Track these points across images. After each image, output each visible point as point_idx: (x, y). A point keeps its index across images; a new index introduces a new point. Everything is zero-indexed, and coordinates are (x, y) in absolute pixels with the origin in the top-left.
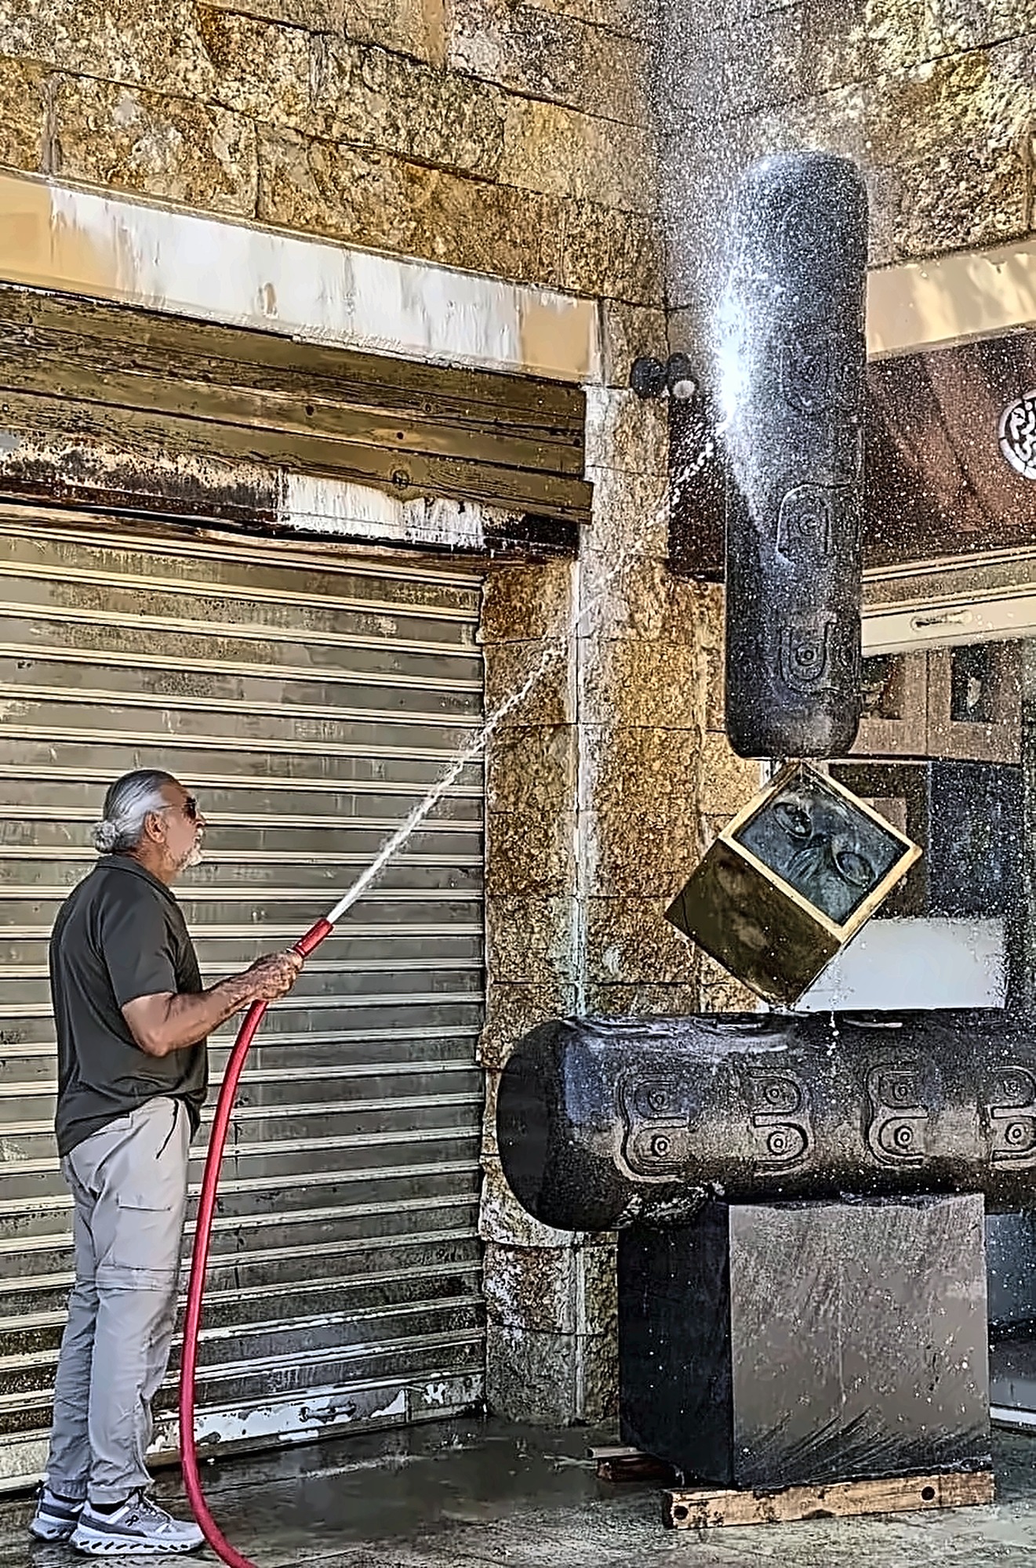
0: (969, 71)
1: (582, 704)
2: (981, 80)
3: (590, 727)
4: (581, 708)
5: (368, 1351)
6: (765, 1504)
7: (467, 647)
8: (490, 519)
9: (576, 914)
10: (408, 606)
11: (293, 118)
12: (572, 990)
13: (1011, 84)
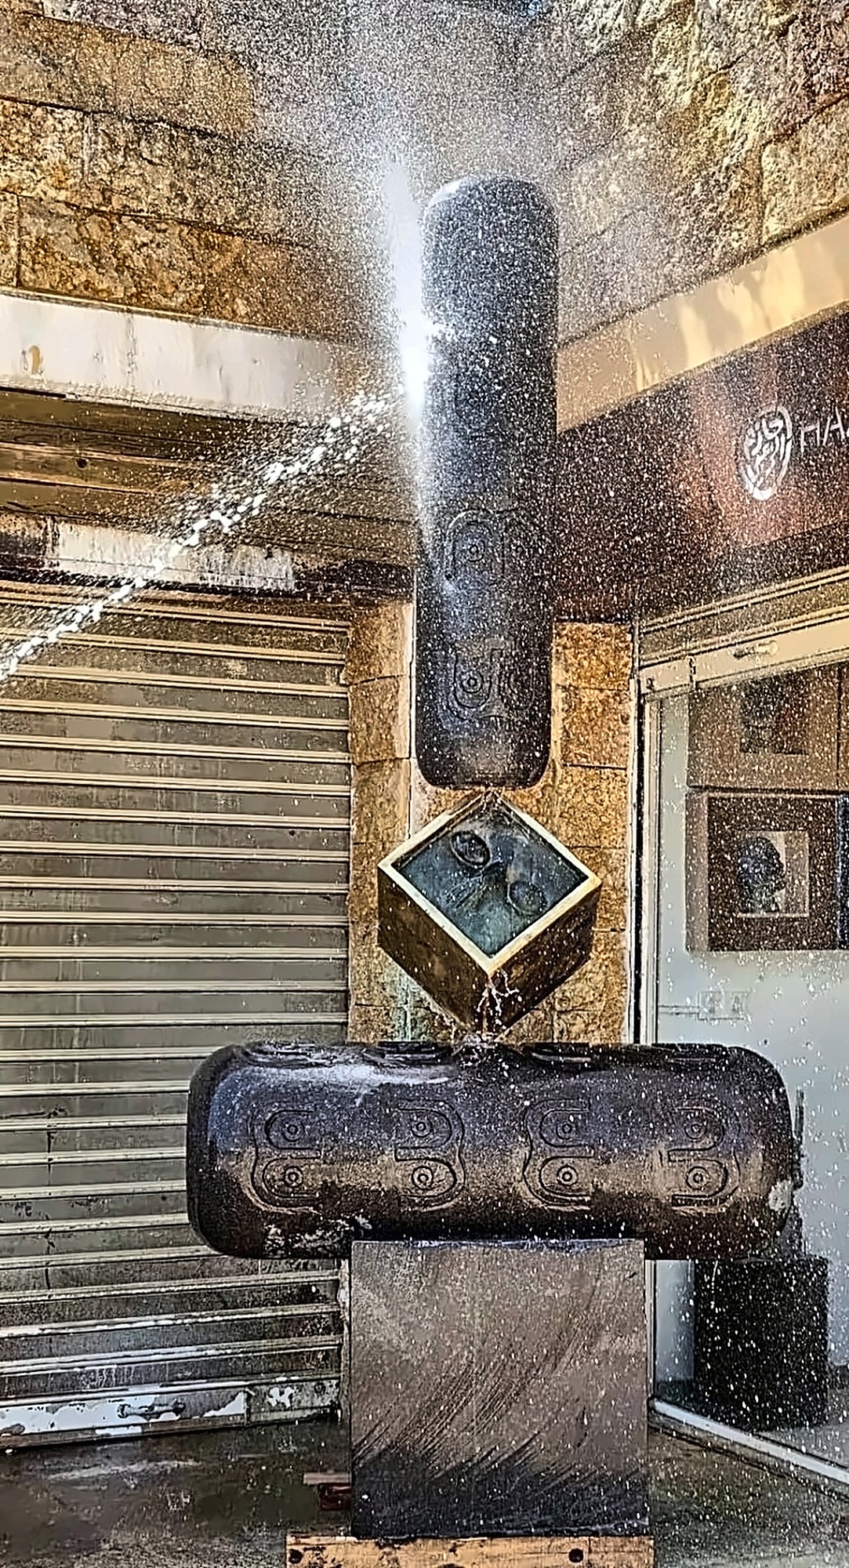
0: (718, 93)
1: (414, 740)
2: (728, 100)
4: (413, 743)
5: (199, 1354)
6: (390, 1554)
7: (331, 689)
8: (303, 564)
10: (259, 650)
11: (63, 192)
13: (746, 99)
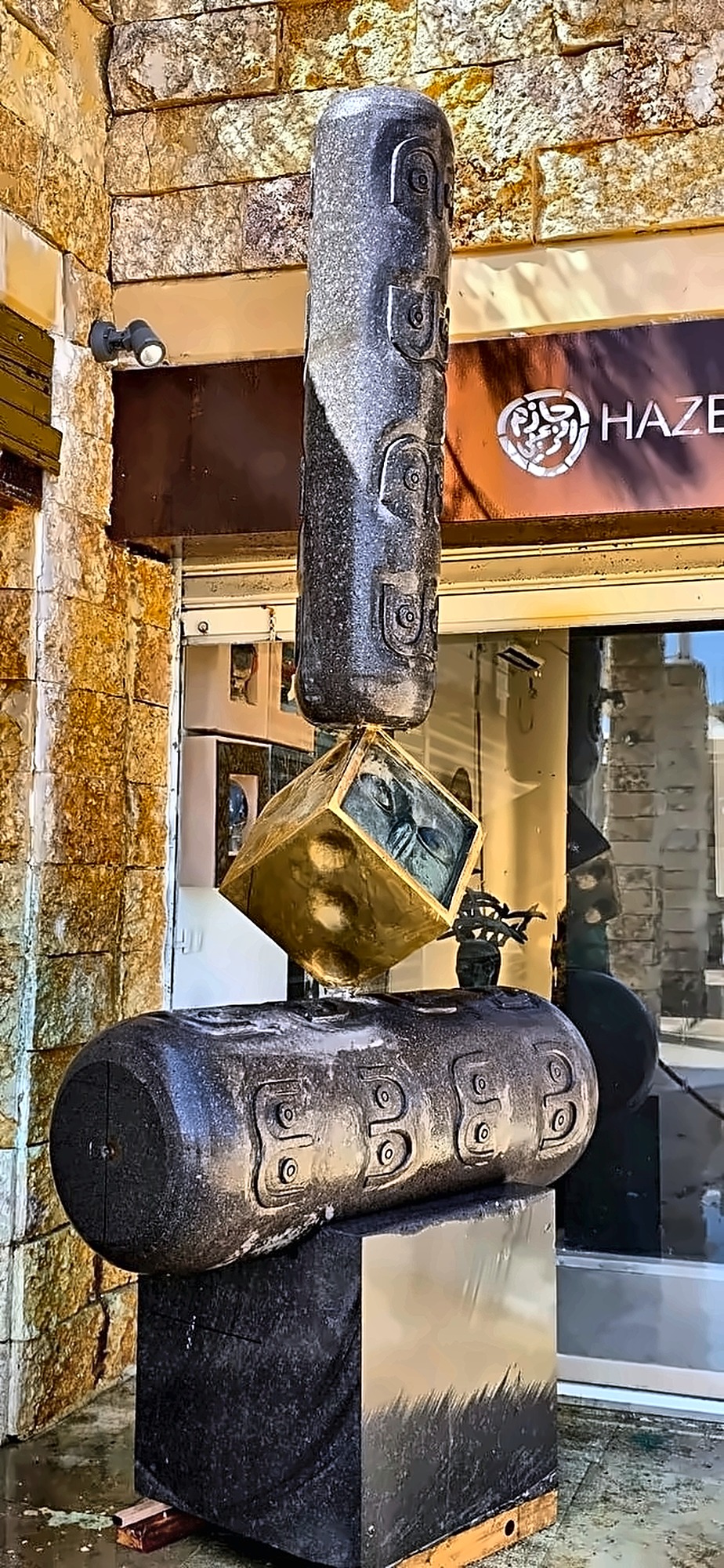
0: (469, 86)
1: (42, 661)
2: (481, 96)
3: (50, 685)
4: (41, 666)
9: (29, 882)
12: (21, 963)
13: (519, 101)
